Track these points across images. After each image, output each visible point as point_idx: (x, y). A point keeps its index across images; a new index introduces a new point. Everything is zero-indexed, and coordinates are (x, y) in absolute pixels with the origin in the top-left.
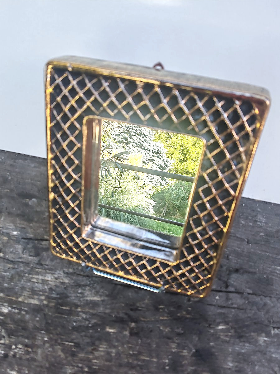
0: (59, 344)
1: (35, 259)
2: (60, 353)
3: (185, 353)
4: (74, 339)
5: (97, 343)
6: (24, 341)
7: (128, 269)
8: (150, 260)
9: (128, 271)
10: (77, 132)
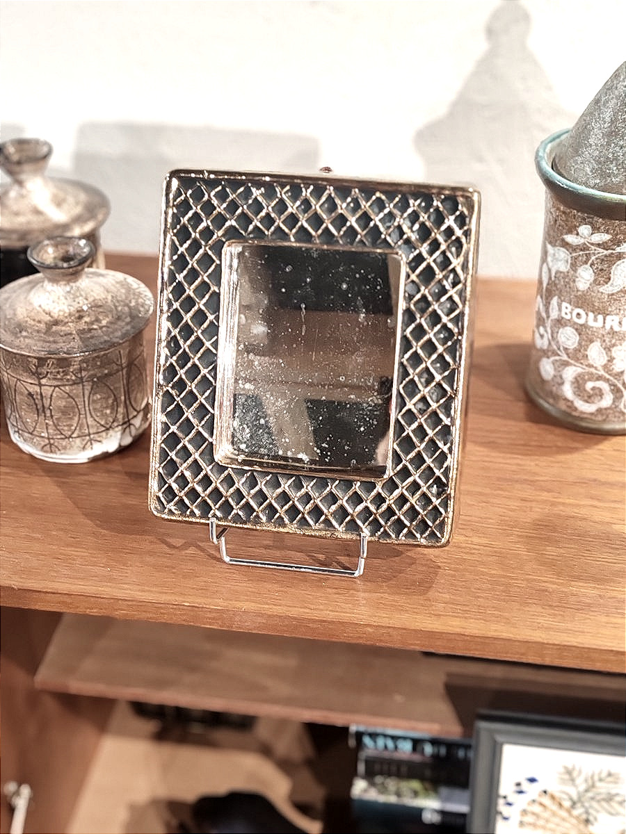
7: (303, 514)
8: (342, 482)
9: (303, 518)
10: (213, 267)
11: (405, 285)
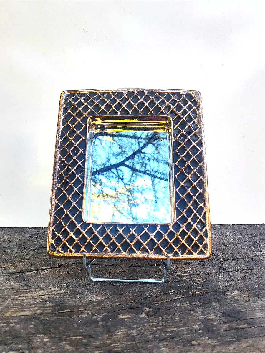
0: (65, 340)
1: (23, 284)
2: (68, 347)
3: (212, 316)
4: (82, 333)
5: (112, 329)
6: (17, 347)
7: (131, 246)
8: (151, 227)
9: (131, 248)
10: (83, 128)
11: (173, 130)
